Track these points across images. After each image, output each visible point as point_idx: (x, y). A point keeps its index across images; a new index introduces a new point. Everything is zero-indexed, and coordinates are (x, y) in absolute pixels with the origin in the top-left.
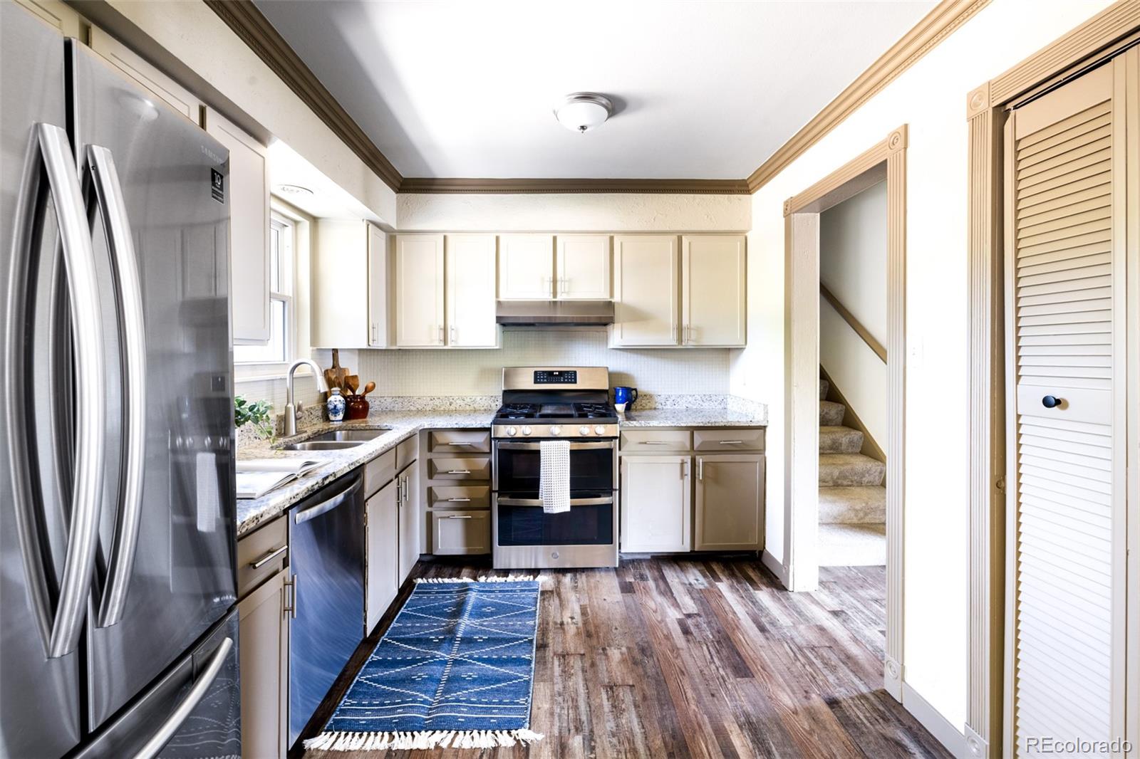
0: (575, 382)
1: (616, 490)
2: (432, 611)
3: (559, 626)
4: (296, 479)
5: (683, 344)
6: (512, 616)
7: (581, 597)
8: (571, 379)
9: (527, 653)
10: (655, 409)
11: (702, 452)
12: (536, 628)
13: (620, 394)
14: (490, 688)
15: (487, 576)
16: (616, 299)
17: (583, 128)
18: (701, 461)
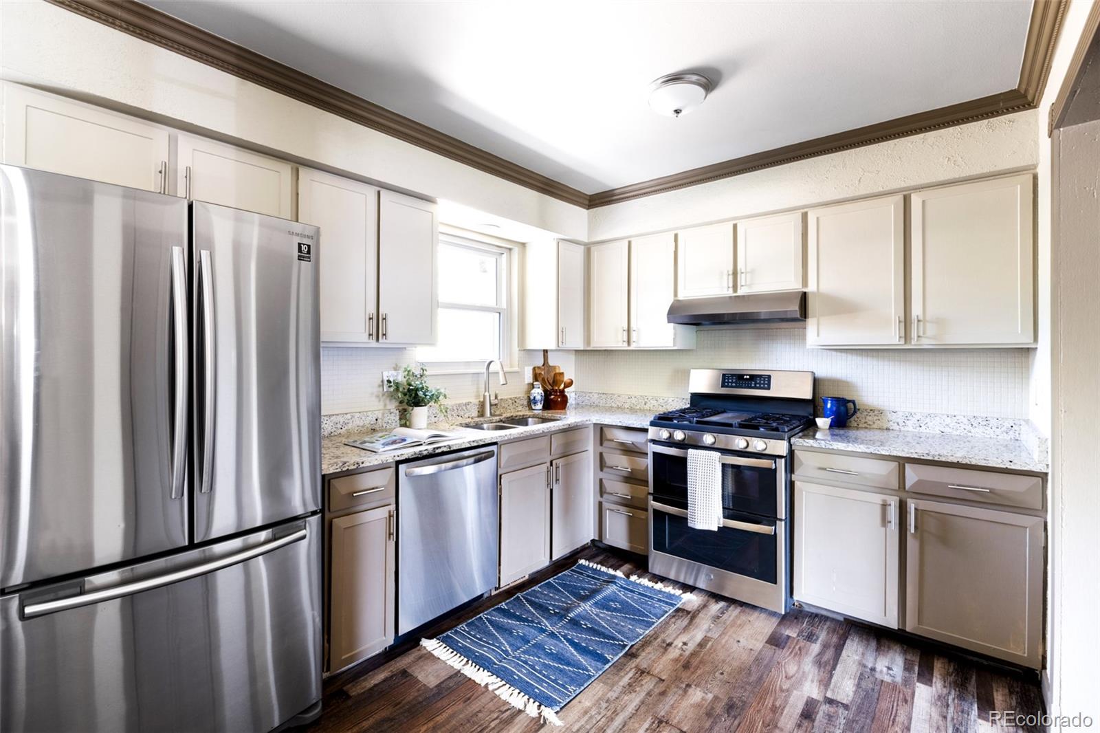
0: (769, 388)
1: (781, 520)
2: (570, 589)
3: (665, 645)
4: (421, 445)
5: (913, 343)
6: (629, 619)
7: (715, 629)
8: (764, 384)
9: (612, 654)
10: (888, 429)
11: (918, 495)
12: (641, 637)
13: (829, 406)
14: (557, 666)
15: (639, 577)
16: (811, 288)
17: (677, 112)
18: (913, 507)
